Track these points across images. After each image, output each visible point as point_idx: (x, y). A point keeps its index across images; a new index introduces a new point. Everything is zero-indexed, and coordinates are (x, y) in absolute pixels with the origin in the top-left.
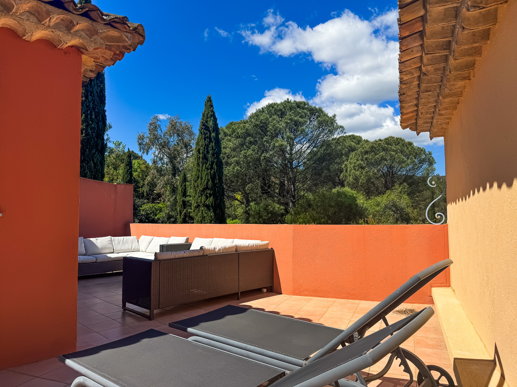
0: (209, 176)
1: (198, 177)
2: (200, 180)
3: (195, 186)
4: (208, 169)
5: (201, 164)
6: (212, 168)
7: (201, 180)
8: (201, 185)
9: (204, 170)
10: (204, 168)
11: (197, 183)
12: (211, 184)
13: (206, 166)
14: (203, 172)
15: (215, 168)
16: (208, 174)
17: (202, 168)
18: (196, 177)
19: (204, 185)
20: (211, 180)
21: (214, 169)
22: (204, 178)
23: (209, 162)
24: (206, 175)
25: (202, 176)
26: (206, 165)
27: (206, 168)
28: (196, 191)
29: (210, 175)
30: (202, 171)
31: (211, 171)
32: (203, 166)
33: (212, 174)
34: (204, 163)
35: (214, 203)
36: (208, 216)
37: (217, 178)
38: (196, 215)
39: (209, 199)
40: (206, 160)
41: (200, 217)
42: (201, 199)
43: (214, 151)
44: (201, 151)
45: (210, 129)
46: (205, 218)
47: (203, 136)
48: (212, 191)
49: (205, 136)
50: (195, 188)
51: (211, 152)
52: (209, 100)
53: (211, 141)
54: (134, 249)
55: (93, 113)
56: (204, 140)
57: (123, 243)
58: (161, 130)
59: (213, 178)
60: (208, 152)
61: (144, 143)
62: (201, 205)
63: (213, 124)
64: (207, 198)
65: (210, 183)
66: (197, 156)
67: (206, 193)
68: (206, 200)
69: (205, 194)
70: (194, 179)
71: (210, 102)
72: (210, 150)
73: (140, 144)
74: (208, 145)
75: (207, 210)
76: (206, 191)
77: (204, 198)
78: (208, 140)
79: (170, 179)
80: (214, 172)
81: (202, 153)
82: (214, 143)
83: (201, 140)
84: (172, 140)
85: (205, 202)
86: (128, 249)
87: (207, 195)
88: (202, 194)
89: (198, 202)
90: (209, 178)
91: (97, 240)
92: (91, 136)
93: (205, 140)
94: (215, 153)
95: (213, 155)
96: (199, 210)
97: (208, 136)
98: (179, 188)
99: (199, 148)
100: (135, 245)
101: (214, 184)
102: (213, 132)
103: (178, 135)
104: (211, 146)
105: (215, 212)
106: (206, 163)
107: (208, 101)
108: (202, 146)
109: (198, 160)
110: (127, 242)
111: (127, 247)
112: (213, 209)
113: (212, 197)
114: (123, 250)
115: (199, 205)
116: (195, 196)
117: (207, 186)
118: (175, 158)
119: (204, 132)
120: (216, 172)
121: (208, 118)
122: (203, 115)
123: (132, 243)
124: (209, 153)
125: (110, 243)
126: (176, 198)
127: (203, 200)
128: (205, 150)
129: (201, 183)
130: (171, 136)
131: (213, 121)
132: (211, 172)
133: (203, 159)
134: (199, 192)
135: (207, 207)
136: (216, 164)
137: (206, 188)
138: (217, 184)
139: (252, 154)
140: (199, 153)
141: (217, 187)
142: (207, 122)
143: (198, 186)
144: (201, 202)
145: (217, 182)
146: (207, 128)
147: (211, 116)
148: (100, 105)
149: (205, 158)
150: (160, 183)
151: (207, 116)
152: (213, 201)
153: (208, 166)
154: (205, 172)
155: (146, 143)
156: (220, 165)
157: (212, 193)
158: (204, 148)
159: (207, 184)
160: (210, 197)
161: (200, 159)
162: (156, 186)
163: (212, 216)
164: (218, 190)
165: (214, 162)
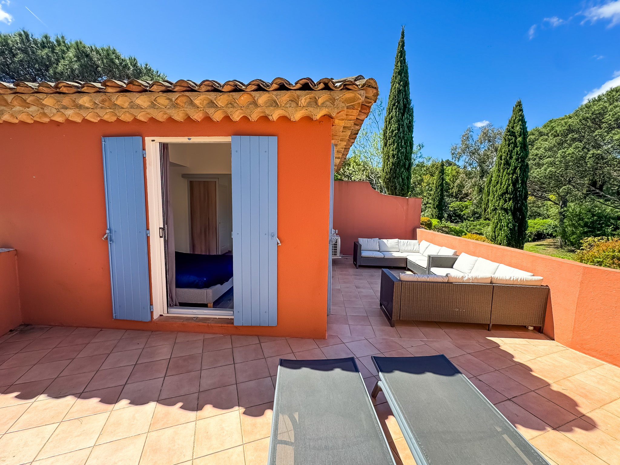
0: (510, 181)
1: (498, 183)
2: (499, 184)
3: (493, 191)
4: (509, 174)
5: (502, 170)
6: (514, 172)
7: (501, 184)
8: (500, 190)
9: (505, 176)
10: (505, 173)
11: (495, 188)
12: (512, 189)
13: (507, 172)
14: (504, 177)
15: (518, 172)
16: (509, 179)
17: (503, 173)
18: (496, 182)
19: (504, 190)
20: (512, 184)
21: (517, 174)
22: (504, 183)
23: (511, 167)
24: (507, 180)
25: (502, 182)
26: (508, 170)
27: (507, 173)
28: (494, 195)
29: (512, 180)
30: (502, 176)
31: (513, 175)
32: (504, 172)
33: (514, 178)
34: (505, 168)
35: (513, 207)
36: (505, 219)
37: (520, 182)
38: (492, 217)
39: (507, 203)
40: (508, 165)
41: (497, 219)
42: (499, 203)
43: (519, 156)
44: (503, 158)
45: (516, 134)
46: (501, 220)
47: (507, 142)
48: (512, 196)
49: (510, 142)
50: (493, 192)
51: (514, 157)
52: (519, 104)
53: (516, 146)
54: (415, 250)
55: (403, 141)
56: (507, 146)
57: (407, 245)
58: (473, 139)
59: (515, 183)
60: (511, 158)
61: (456, 153)
62: (498, 208)
63: (520, 128)
64: (506, 201)
65: (511, 187)
66: (499, 162)
67: (506, 197)
68: (505, 204)
69: (504, 198)
70: (493, 185)
71: (520, 107)
72: (514, 155)
73: (453, 154)
74: (512, 151)
75: (505, 213)
76: (505, 196)
77: (502, 201)
78: (513, 145)
79: (477, 181)
80: (517, 177)
81: (505, 159)
82: (519, 147)
83: (504, 146)
84: (483, 146)
85: (503, 205)
86: (410, 250)
87: (506, 199)
88: (500, 199)
89: (495, 206)
90: (510, 183)
91: (388, 241)
92: (401, 159)
93: (509, 146)
94: (520, 158)
95: (517, 160)
96: (496, 212)
97: (512, 142)
98: (485, 188)
99: (501, 155)
100: (416, 247)
101: (515, 189)
102: (520, 136)
103: (489, 141)
104: (515, 151)
105: (514, 215)
106: (508, 169)
107: (517, 106)
108: (505, 152)
109: (499, 166)
110: (410, 245)
111: (409, 248)
112: (511, 212)
113: (511, 202)
114: (406, 250)
115: (496, 209)
116: (492, 200)
117: (507, 191)
118: (484, 162)
119: (508, 138)
120: (519, 176)
121: (514, 123)
122: (510, 122)
123: (414, 246)
124: (513, 158)
125: (397, 244)
126: (482, 197)
127: (501, 204)
128: (507, 156)
129: (501, 188)
130: (481, 143)
131: (521, 125)
132: (513, 177)
133: (504, 165)
134: (498, 196)
135: (506, 210)
136: (520, 169)
137: (506, 192)
138: (519, 188)
139: (573, 153)
140: (501, 159)
141: (519, 191)
142: (513, 128)
143: (496, 191)
144: (499, 205)
145: (519, 186)
146: (513, 134)
147: (519, 121)
148: (409, 134)
149: (507, 163)
150: (468, 184)
151: (514, 121)
152: (512, 205)
153: (510, 171)
154: (506, 177)
155: (458, 152)
156: (525, 169)
157: (512, 197)
158: (507, 154)
159: (507, 188)
160: (509, 201)
161: (501, 165)
162: (464, 187)
163: (509, 219)
164: (519, 194)
165: (518, 167)
